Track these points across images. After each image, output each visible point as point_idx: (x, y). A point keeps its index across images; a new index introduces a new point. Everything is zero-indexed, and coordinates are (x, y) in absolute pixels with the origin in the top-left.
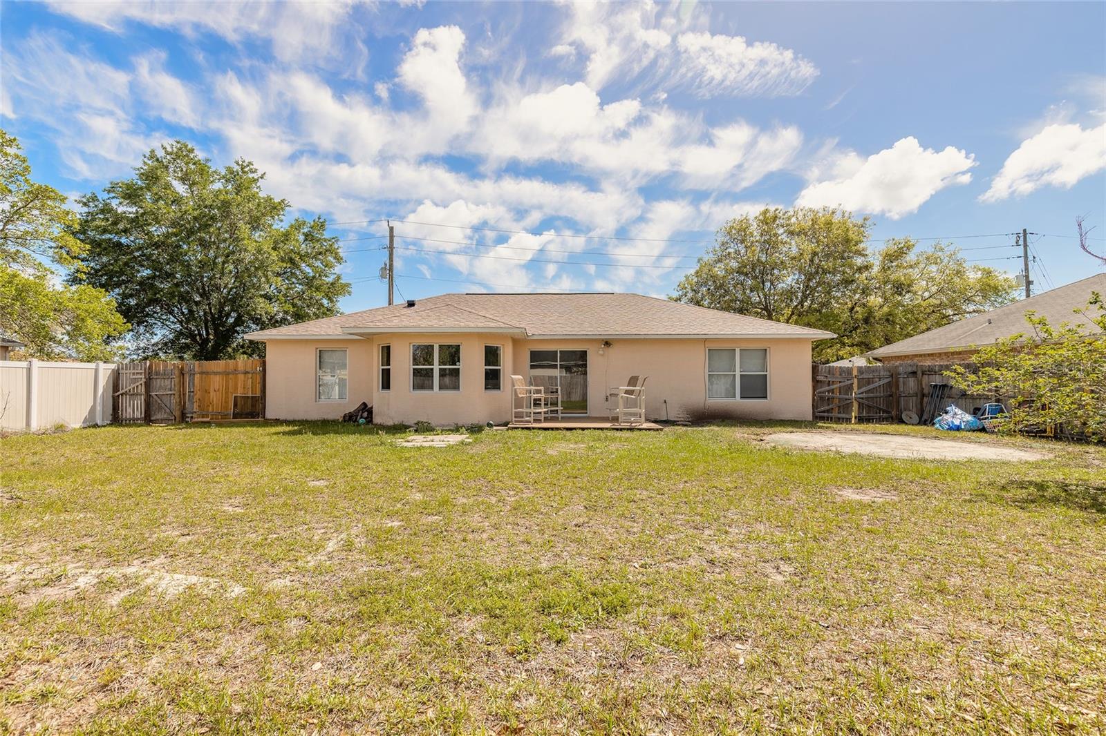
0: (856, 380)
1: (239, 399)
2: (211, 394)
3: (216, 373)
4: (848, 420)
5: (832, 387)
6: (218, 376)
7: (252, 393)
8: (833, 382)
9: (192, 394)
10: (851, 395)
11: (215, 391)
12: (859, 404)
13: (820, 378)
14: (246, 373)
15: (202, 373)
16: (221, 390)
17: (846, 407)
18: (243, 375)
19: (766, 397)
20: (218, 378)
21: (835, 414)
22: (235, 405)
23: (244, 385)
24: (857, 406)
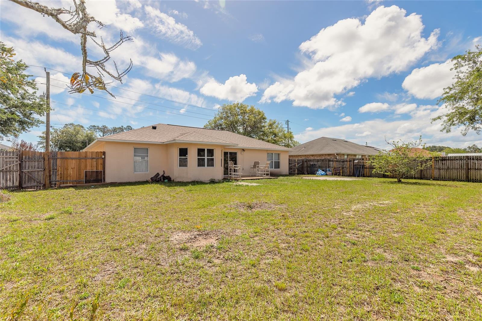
0: (297, 163)
1: (88, 173)
2: (69, 170)
3: (72, 159)
5: (292, 165)
6: (74, 160)
7: (96, 170)
8: (293, 163)
9: (55, 170)
10: (296, 167)
11: (72, 168)
12: (297, 169)
13: (290, 162)
14: (92, 158)
15: (62, 158)
16: (76, 168)
17: (295, 171)
18: (90, 160)
19: (279, 168)
20: (74, 161)
21: (293, 173)
22: (86, 176)
23: (91, 165)
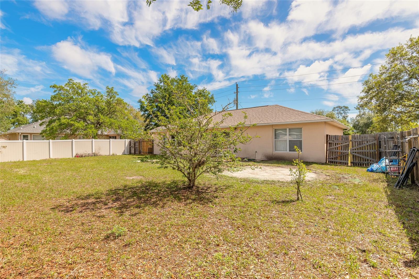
0: (351, 143)
3: (145, 142)
4: (346, 164)
5: (337, 146)
7: (151, 147)
8: (338, 143)
9: (141, 147)
10: (348, 150)
11: (145, 146)
13: (330, 141)
17: (345, 156)
18: (150, 142)
19: (301, 151)
21: (338, 160)
24: (352, 156)
